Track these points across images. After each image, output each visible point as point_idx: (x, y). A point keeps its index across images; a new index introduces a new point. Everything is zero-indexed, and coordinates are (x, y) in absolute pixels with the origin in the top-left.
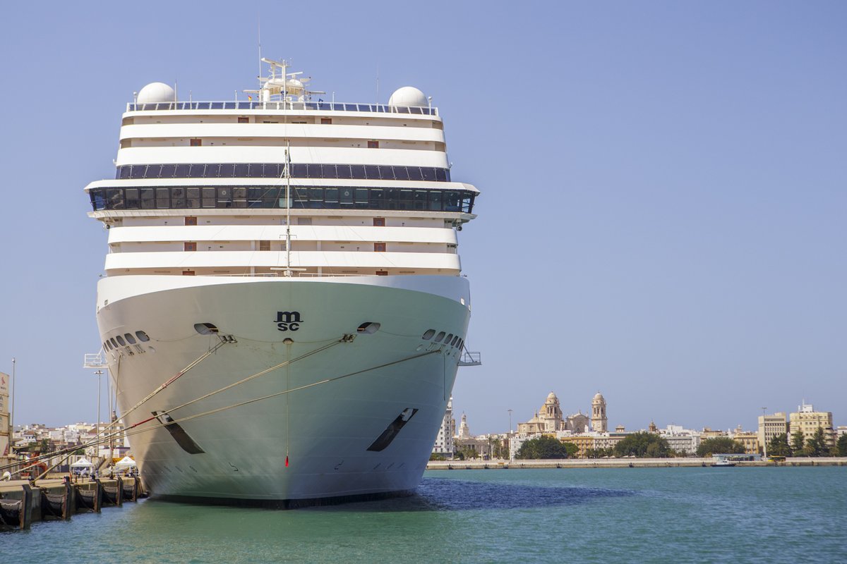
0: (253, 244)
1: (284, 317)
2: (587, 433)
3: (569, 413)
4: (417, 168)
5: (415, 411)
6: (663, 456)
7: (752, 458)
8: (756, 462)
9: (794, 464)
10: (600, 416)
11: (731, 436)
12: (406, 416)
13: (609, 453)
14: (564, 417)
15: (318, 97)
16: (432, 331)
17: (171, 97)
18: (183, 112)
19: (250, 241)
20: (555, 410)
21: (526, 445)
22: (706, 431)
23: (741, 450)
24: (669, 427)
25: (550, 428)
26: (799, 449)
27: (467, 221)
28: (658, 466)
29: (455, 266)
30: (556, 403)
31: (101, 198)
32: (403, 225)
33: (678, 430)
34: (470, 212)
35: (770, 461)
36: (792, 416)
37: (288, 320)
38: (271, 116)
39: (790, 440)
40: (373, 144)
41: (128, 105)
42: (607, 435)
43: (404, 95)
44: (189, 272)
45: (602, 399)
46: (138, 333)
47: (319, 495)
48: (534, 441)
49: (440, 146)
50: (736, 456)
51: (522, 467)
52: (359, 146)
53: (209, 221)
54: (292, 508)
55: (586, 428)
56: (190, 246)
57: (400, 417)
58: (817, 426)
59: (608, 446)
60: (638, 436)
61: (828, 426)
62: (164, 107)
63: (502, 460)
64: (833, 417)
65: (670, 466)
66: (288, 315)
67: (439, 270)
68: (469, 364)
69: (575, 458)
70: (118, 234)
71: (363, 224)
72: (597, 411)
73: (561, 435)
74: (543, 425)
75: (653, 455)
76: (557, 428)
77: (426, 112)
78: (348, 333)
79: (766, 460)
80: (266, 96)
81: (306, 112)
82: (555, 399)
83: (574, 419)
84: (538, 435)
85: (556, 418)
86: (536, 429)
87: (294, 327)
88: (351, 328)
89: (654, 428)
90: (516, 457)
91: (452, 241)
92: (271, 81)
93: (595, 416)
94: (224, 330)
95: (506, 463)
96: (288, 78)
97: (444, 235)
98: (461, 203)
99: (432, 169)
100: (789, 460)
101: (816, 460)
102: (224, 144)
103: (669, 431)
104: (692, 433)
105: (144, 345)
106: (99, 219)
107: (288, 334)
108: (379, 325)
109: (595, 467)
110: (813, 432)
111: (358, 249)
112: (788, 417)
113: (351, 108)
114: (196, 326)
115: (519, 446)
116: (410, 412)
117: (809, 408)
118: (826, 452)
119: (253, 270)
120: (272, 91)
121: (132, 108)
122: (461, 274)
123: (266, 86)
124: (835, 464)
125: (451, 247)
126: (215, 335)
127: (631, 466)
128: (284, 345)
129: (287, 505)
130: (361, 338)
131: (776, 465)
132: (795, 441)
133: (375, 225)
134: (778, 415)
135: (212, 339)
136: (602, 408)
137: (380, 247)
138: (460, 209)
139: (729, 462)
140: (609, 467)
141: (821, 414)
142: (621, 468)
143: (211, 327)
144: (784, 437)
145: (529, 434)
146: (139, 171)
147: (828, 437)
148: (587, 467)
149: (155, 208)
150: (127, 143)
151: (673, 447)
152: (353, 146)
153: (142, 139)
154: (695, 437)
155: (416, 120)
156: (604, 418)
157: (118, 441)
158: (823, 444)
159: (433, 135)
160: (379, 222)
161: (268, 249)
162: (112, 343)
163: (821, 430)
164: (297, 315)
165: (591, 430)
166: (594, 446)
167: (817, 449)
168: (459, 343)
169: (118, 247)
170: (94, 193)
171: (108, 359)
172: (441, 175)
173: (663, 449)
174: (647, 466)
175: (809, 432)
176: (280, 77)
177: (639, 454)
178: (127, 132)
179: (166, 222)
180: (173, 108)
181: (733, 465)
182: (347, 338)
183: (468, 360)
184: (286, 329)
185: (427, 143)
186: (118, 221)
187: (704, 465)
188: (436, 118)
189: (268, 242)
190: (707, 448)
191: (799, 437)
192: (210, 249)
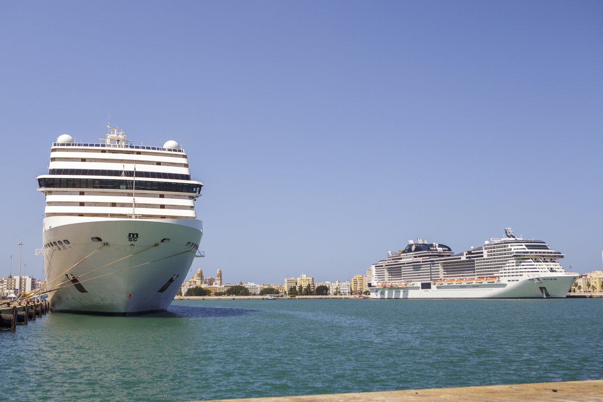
0: (109, 204)
1: (132, 236)
2: (214, 285)
3: (207, 277)
4: (177, 174)
5: (178, 276)
6: (246, 295)
7: (282, 296)
8: (284, 297)
9: (299, 299)
10: (219, 278)
11: (273, 287)
12: (175, 277)
13: (224, 294)
14: (204, 279)
15: (130, 143)
16: (189, 243)
17: (73, 140)
18: (77, 147)
19: (108, 203)
20: (201, 275)
21: (189, 290)
22: (264, 285)
23: (278, 292)
24: (249, 283)
25: (198, 283)
26: (300, 292)
27: (198, 197)
28: (245, 299)
29: (194, 216)
30: (201, 272)
31: (44, 183)
32: (172, 198)
33: (252, 284)
34: (199, 193)
35: (290, 297)
36: (298, 279)
37: (133, 237)
38: (115, 150)
39: (297, 289)
40: (159, 164)
41: (53, 143)
42: (223, 286)
43: (170, 144)
44: (81, 215)
45: (220, 271)
46: (58, 241)
47: (135, 311)
48: (193, 288)
49: (186, 166)
50: (276, 295)
51: (188, 299)
52: (152, 164)
53: (90, 194)
54: (127, 316)
55: (214, 283)
56: (82, 204)
57: (172, 278)
58: (308, 283)
59: (223, 291)
60: (236, 287)
61: (312, 283)
62: (69, 145)
63: (179, 296)
64: (314, 279)
65: (249, 299)
66: (133, 234)
67: (187, 217)
68: (199, 257)
69: (210, 295)
70: (50, 198)
71: (155, 197)
72: (218, 276)
73: (204, 286)
74: (196, 282)
75: (242, 295)
76: (202, 283)
77: (180, 151)
78: (157, 242)
79: (288, 297)
80: (108, 142)
81: (129, 149)
82: (201, 271)
83: (209, 279)
84: (194, 286)
85: (201, 279)
86: (193, 283)
87: (135, 240)
88: (159, 241)
89: (241, 284)
90: (185, 295)
91: (192, 205)
92: (111, 135)
93: (217, 278)
94: (104, 240)
95: (181, 298)
96: (118, 135)
97: (189, 203)
98: (196, 189)
99: (183, 175)
100: (297, 297)
101: (308, 297)
102: (95, 161)
103: (249, 285)
104: (258, 286)
105: (67, 246)
106: (42, 191)
107: (133, 242)
108: (170, 239)
109: (219, 299)
110: (306, 285)
111: (153, 207)
112: (296, 279)
113: (148, 148)
114: (92, 238)
115: (186, 291)
116: (176, 276)
117: (305, 276)
118: (311, 294)
119: (109, 215)
120: (111, 140)
121: (55, 145)
122: (196, 219)
123: (108, 137)
124: (315, 298)
125: (192, 208)
126: (100, 242)
127: (234, 299)
128: (130, 247)
129: (124, 315)
130: (162, 244)
131: (292, 299)
132: (299, 289)
133: (160, 197)
134: (293, 278)
135: (99, 244)
136: (220, 275)
137: (162, 207)
138: (195, 192)
139: (273, 298)
140: (225, 300)
141: (309, 278)
142: (230, 300)
143: (99, 239)
144: (295, 288)
145: (190, 285)
146: (59, 172)
147: (312, 287)
148: (215, 300)
149: (60, 187)
150: (53, 159)
151: (250, 291)
152: (150, 164)
153: (60, 158)
154: (259, 287)
155: (176, 154)
156: (221, 279)
157: (13, 286)
158: (310, 290)
159: (184, 161)
160: (162, 196)
161: (115, 206)
162: (51, 244)
163: (309, 284)
164: (137, 235)
165: (216, 284)
166: (218, 291)
167: (308, 292)
168: (197, 247)
169: (50, 204)
170: (40, 180)
171: (46, 252)
172: (187, 177)
173: (246, 292)
174: (240, 299)
175: (305, 285)
176: (114, 134)
177: (237, 294)
178: (54, 155)
179: (71, 193)
180: (76, 145)
181: (275, 299)
182: (156, 245)
183: (199, 255)
184: (132, 240)
185: (181, 164)
186: (50, 193)
187: (263, 299)
188: (184, 154)
189: (115, 203)
190: (264, 292)
191: (301, 287)
192: (90, 205)
